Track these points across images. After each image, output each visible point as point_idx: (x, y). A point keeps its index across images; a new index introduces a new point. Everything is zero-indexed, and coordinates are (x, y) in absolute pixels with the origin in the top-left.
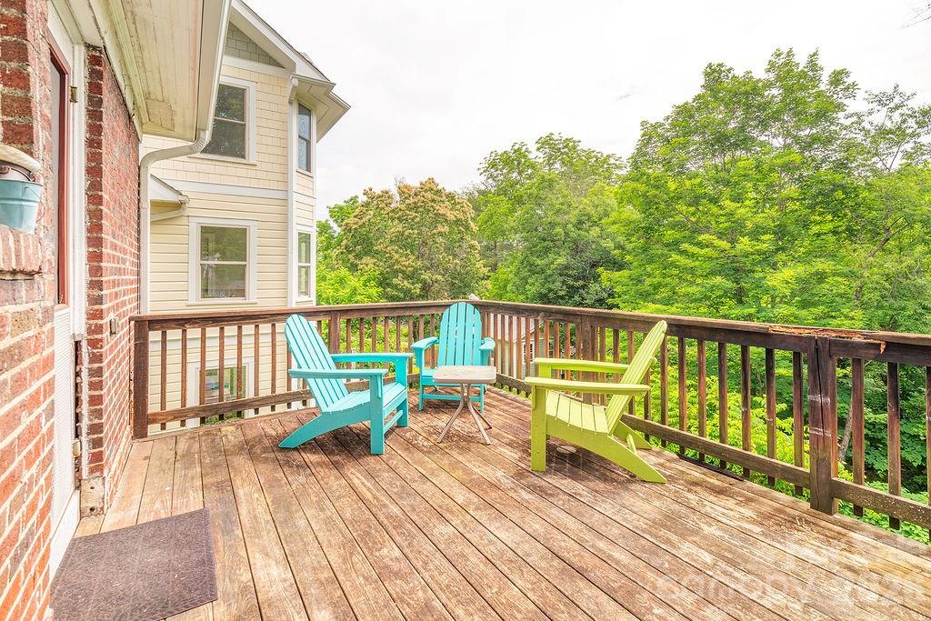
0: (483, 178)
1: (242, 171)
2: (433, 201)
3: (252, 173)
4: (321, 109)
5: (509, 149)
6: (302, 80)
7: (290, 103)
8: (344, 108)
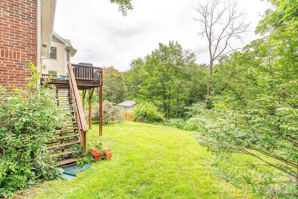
0: (131, 67)
1: (56, 61)
2: (111, 72)
3: (57, 62)
4: (72, 51)
5: (137, 59)
6: (66, 46)
7: (65, 50)
8: (76, 51)
